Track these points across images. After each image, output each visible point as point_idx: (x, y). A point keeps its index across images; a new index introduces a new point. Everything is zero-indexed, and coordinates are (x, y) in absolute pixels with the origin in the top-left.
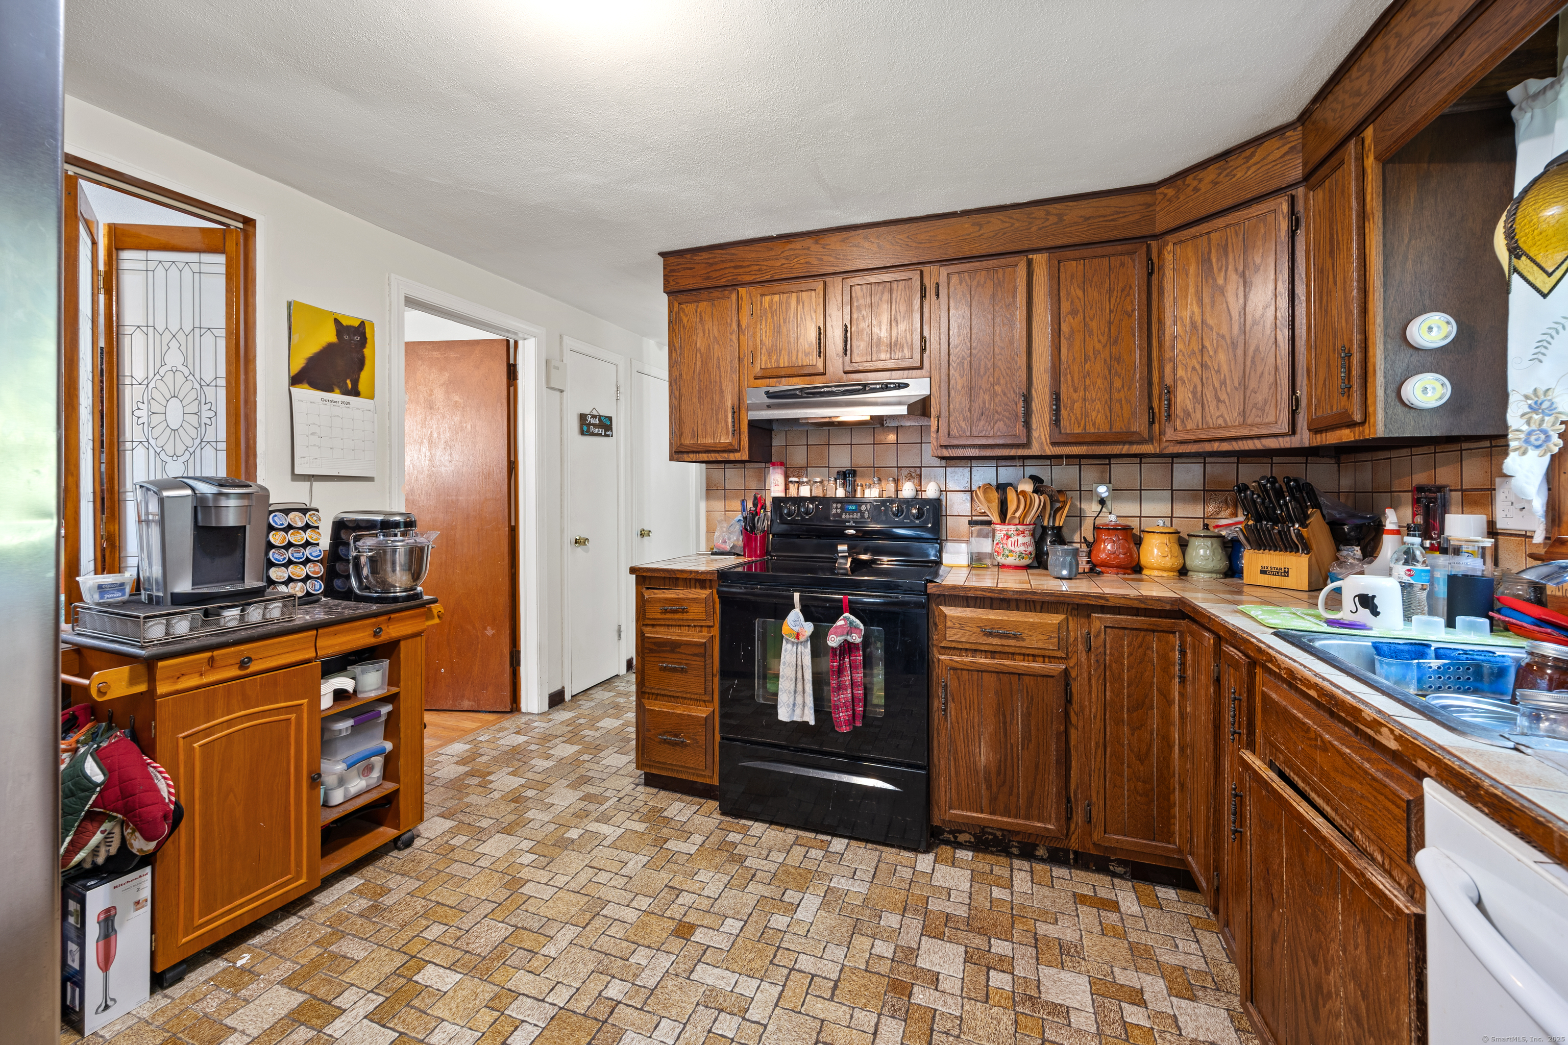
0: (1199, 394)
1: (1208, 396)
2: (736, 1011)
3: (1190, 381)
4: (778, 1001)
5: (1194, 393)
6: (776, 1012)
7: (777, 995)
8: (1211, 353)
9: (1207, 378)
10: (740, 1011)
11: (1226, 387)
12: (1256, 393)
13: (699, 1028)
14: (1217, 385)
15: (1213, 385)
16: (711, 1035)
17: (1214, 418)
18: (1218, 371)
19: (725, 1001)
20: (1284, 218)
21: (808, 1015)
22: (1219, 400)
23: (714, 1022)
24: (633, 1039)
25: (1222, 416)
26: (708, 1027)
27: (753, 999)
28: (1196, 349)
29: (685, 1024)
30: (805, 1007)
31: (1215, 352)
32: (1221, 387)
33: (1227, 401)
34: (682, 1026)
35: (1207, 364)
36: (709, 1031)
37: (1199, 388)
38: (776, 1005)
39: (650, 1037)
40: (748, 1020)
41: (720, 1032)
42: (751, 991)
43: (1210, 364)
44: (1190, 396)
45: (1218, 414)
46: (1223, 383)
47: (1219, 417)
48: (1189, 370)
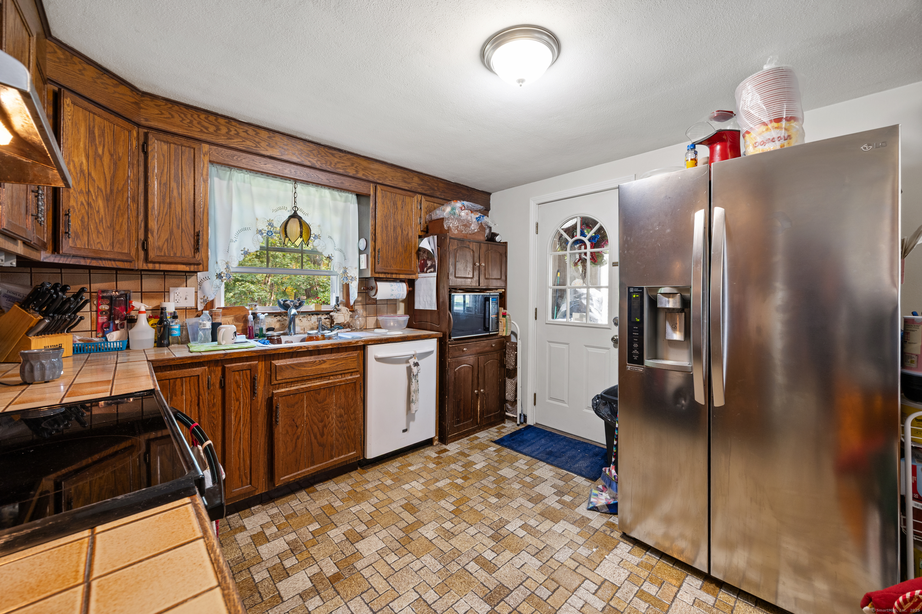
0: (86, 223)
1: (92, 227)
2: (422, 602)
3: (79, 211)
4: (398, 597)
5: (82, 221)
6: (403, 592)
7: (396, 601)
8: (94, 198)
9: (91, 214)
10: (420, 601)
11: (103, 223)
12: (119, 233)
13: (445, 601)
14: (97, 221)
15: (95, 220)
16: (441, 595)
17: (96, 243)
18: (98, 212)
19: (424, 610)
20: (135, 139)
21: (390, 585)
22: (98, 232)
23: (436, 601)
24: (481, 610)
25: (100, 243)
26: (440, 600)
27: (409, 605)
28: (84, 189)
29: (451, 606)
30: (388, 589)
31: (96, 198)
32: (100, 223)
33: (103, 233)
34: (453, 606)
35: (91, 204)
36: (441, 597)
37: (86, 219)
38: (400, 596)
39: (471, 608)
40: (419, 594)
41: (436, 594)
42: (407, 610)
43: (93, 204)
44: (79, 222)
45: (98, 241)
46: (101, 221)
47: (98, 243)
48: (79, 203)
